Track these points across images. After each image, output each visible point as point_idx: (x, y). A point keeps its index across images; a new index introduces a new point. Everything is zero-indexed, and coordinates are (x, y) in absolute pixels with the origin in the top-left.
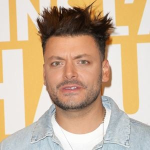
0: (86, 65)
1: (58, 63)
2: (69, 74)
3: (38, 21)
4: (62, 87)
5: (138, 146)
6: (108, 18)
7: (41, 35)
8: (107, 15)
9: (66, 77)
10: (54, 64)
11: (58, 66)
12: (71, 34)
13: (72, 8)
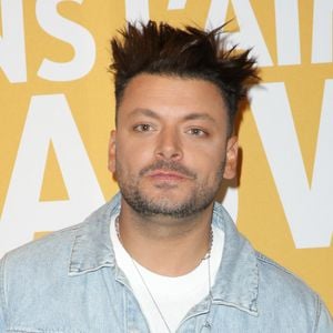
0: (201, 137)
1: (145, 127)
2: (169, 149)
3: (114, 43)
4: (150, 172)
5: (271, 314)
6: (249, 57)
7: (114, 71)
8: (248, 52)
9: (161, 154)
10: (139, 128)
11: (147, 132)
12: (181, 74)
13: (183, 29)
